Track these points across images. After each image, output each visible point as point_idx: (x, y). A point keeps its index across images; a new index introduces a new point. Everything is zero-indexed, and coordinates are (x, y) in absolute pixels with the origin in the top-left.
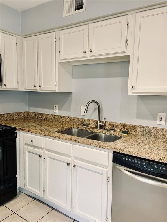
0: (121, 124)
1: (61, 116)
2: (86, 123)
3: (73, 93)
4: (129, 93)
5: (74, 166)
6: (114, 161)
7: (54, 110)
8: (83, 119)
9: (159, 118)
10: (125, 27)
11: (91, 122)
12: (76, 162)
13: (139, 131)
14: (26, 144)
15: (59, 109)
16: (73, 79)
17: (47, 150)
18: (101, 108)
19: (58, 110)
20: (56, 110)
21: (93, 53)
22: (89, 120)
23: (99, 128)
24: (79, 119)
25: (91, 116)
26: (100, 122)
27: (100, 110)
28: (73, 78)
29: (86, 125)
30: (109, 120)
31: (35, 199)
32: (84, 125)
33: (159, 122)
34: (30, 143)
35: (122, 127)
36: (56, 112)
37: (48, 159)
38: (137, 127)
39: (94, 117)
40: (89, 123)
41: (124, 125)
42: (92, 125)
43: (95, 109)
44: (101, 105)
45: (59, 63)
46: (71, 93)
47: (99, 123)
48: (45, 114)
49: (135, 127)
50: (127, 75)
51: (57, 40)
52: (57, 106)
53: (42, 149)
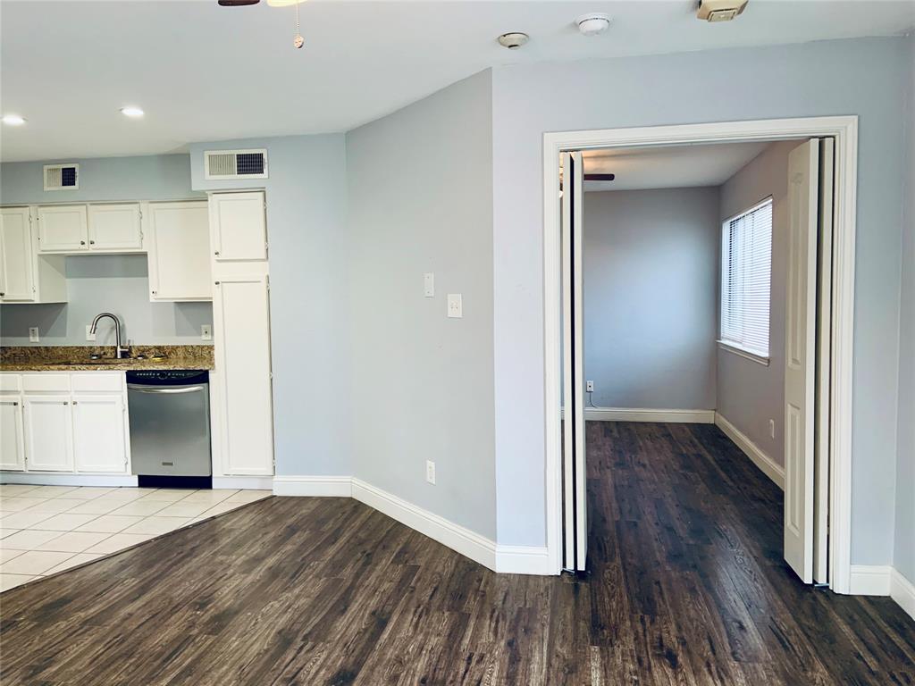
0: (155, 347)
1: (46, 347)
2: (97, 353)
3: (69, 305)
4: (152, 300)
5: (75, 403)
6: (128, 382)
7: (31, 338)
8: (91, 347)
9: (204, 331)
10: (137, 218)
11: (106, 350)
12: (77, 398)
13: (180, 352)
16: (68, 280)
17: (28, 392)
18: (124, 325)
19: (40, 336)
20: (34, 335)
21: (97, 245)
22: (102, 348)
23: (119, 357)
24: (83, 348)
25: (105, 342)
26: (122, 347)
27: (119, 329)
28: (67, 277)
29: (96, 356)
30: (137, 344)
31: (5, 484)
32: (94, 356)
33: (204, 337)
35: (157, 351)
36: (35, 340)
37: (30, 408)
38: (178, 347)
39: (112, 342)
40: (102, 352)
41: (159, 348)
42: (109, 354)
43: (112, 328)
44: (123, 321)
45: (39, 255)
46: (64, 304)
47: (119, 350)
48: (10, 348)
49: (174, 349)
50: (147, 276)
51: (33, 219)
52: (37, 329)
53: (16, 392)
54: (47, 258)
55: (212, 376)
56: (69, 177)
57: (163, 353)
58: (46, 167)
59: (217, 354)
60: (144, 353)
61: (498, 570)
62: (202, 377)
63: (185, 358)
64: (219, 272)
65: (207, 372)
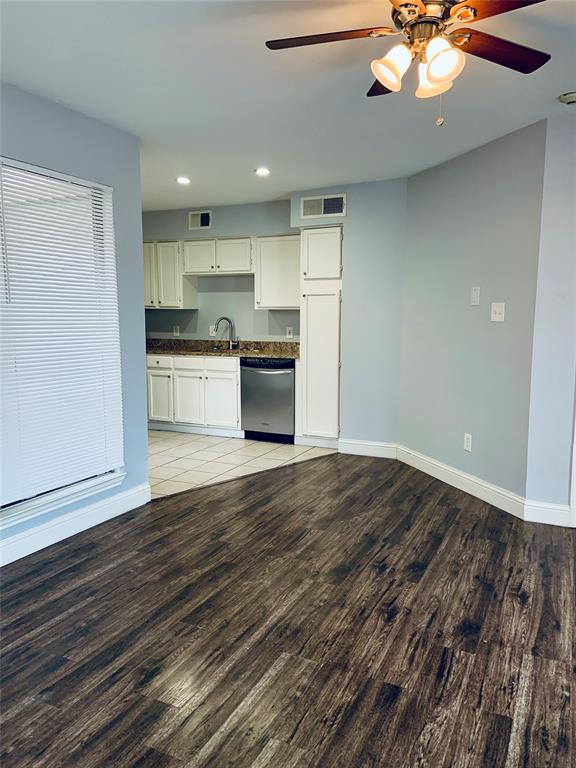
0: (254, 342)
1: (184, 340)
3: (199, 310)
4: (256, 308)
5: (207, 378)
6: (242, 364)
8: (212, 341)
9: (288, 332)
10: (248, 249)
11: (222, 343)
12: (208, 374)
13: (271, 347)
14: (149, 368)
15: (181, 332)
16: (199, 294)
17: (176, 369)
18: (234, 326)
20: (176, 333)
21: (221, 269)
23: (231, 348)
24: (208, 341)
25: (222, 338)
26: (233, 342)
27: (232, 329)
28: (199, 291)
30: (242, 340)
31: (160, 431)
32: (215, 347)
33: (288, 336)
34: (155, 365)
35: (255, 345)
36: (177, 335)
37: (178, 380)
39: (226, 338)
40: (220, 345)
41: (257, 343)
42: (224, 346)
43: (226, 327)
44: (233, 322)
45: (184, 276)
46: (197, 310)
47: (231, 343)
49: (268, 344)
50: (253, 291)
51: (181, 250)
52: (178, 327)
53: (170, 369)
54: (189, 278)
55: (297, 363)
56: (205, 220)
57: (259, 346)
58: (190, 213)
59: (302, 348)
60: (247, 346)
61: (525, 519)
62: (291, 364)
63: (274, 351)
64: (306, 287)
65: (294, 360)
